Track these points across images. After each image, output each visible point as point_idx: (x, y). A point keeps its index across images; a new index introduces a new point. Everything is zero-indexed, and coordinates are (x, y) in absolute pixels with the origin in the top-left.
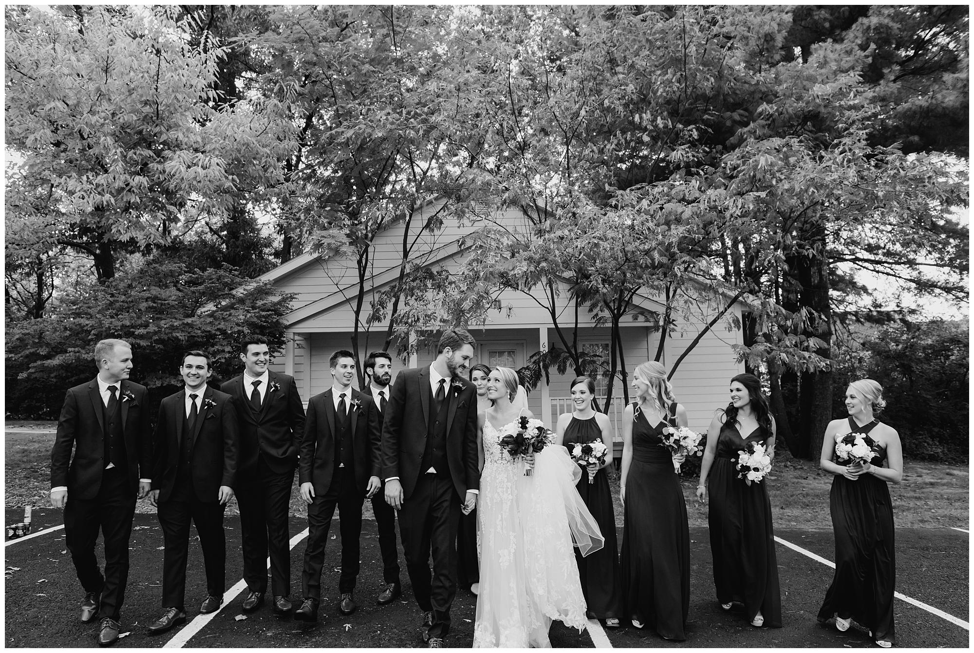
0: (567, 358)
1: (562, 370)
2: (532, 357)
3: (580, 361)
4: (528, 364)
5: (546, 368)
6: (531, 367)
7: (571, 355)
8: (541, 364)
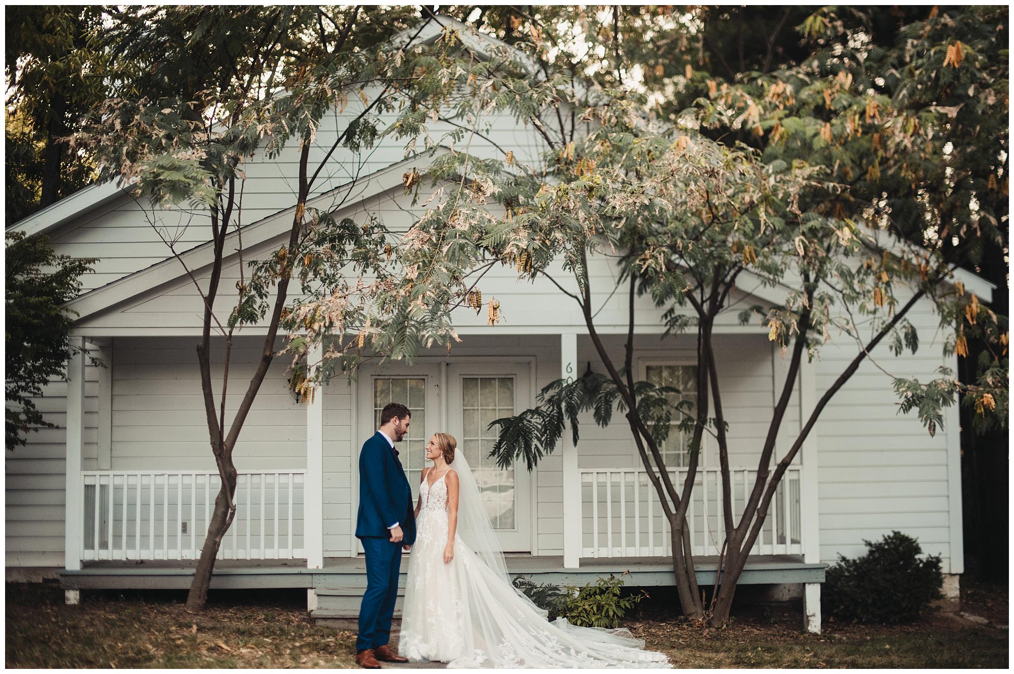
0: (612, 394)
1: (603, 418)
2: (545, 390)
3: (638, 399)
4: (539, 404)
5: (572, 411)
6: (544, 409)
7: (621, 388)
8: (563, 405)
